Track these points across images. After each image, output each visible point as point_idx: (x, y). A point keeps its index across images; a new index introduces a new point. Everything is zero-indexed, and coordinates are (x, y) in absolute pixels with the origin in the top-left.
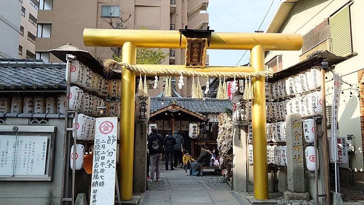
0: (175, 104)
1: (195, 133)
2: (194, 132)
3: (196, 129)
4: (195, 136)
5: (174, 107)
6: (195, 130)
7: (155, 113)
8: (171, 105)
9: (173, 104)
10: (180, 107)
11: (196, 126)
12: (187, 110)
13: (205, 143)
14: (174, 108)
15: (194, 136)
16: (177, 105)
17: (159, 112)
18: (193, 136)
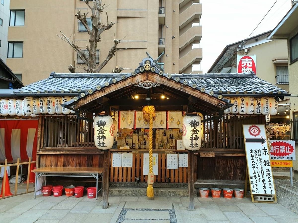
0: (150, 71)
1: (197, 138)
2: (194, 136)
3: (198, 128)
4: (196, 144)
5: (147, 76)
6: (195, 131)
7: (104, 90)
8: (142, 73)
9: (145, 70)
10: (162, 76)
11: (197, 121)
12: (178, 83)
13: (213, 153)
14: (147, 79)
15: (194, 144)
16: (154, 72)
17: (113, 89)
18: (192, 145)
